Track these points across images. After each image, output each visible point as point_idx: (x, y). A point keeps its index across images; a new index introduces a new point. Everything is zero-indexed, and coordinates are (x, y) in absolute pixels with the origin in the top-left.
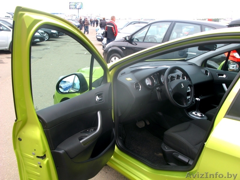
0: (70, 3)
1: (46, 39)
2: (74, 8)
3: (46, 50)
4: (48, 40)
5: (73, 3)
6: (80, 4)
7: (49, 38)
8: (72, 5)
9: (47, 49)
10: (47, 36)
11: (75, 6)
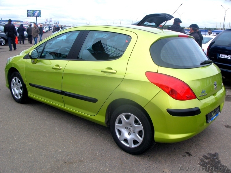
0: (28, 10)
1: (3, 43)
2: (32, 16)
3: (2, 53)
4: (5, 45)
5: (31, 10)
6: (38, 12)
7: (6, 43)
8: (30, 13)
9: (3, 51)
10: (4, 41)
11: (33, 13)
